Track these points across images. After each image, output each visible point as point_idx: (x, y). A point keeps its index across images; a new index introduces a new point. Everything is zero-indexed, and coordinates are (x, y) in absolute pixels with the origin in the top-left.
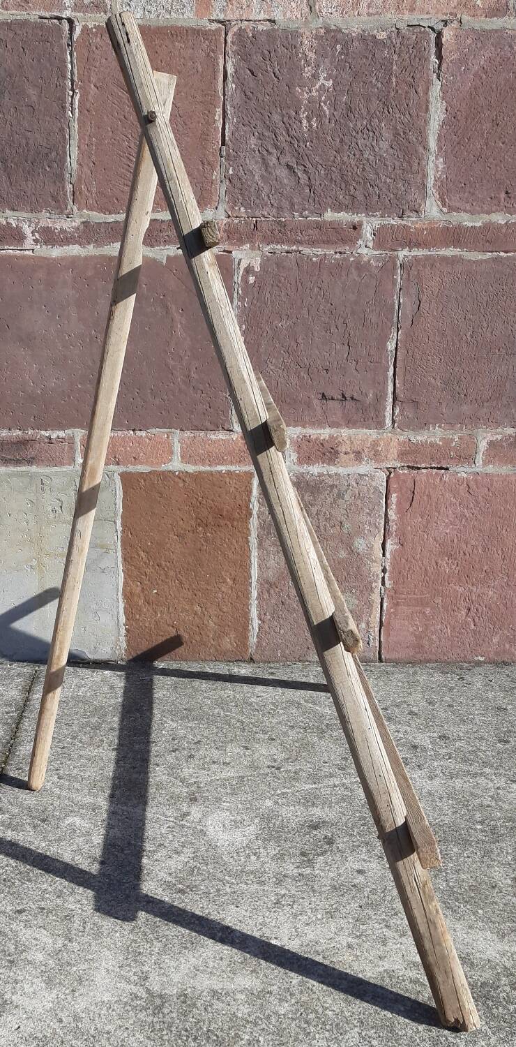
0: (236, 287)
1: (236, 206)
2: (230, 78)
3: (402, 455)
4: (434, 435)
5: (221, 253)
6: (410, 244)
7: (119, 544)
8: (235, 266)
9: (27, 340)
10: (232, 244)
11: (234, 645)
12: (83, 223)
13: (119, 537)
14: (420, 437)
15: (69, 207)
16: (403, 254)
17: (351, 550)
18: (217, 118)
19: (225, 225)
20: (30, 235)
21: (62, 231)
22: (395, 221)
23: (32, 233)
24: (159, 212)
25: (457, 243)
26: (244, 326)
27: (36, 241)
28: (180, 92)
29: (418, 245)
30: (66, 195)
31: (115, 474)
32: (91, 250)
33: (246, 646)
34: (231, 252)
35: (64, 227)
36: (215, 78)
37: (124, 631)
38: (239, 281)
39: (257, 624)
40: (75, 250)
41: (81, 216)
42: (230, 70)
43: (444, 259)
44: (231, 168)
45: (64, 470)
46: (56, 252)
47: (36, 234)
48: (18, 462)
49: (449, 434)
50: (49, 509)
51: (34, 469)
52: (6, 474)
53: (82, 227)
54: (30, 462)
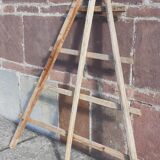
3: (135, 96)
4: (146, 91)
6: (139, 15)
9: (39, 41)
12: (50, 6)
14: (141, 91)
15: (47, 2)
16: (136, 19)
17: (118, 127)
21: (46, 9)
22: (133, 6)
23: (40, 9)
25: (155, 15)
29: (142, 16)
32: (52, 15)
40: (48, 14)
41: (50, 4)
43: (150, 21)
46: (44, 15)
49: (152, 92)
53: (50, 8)
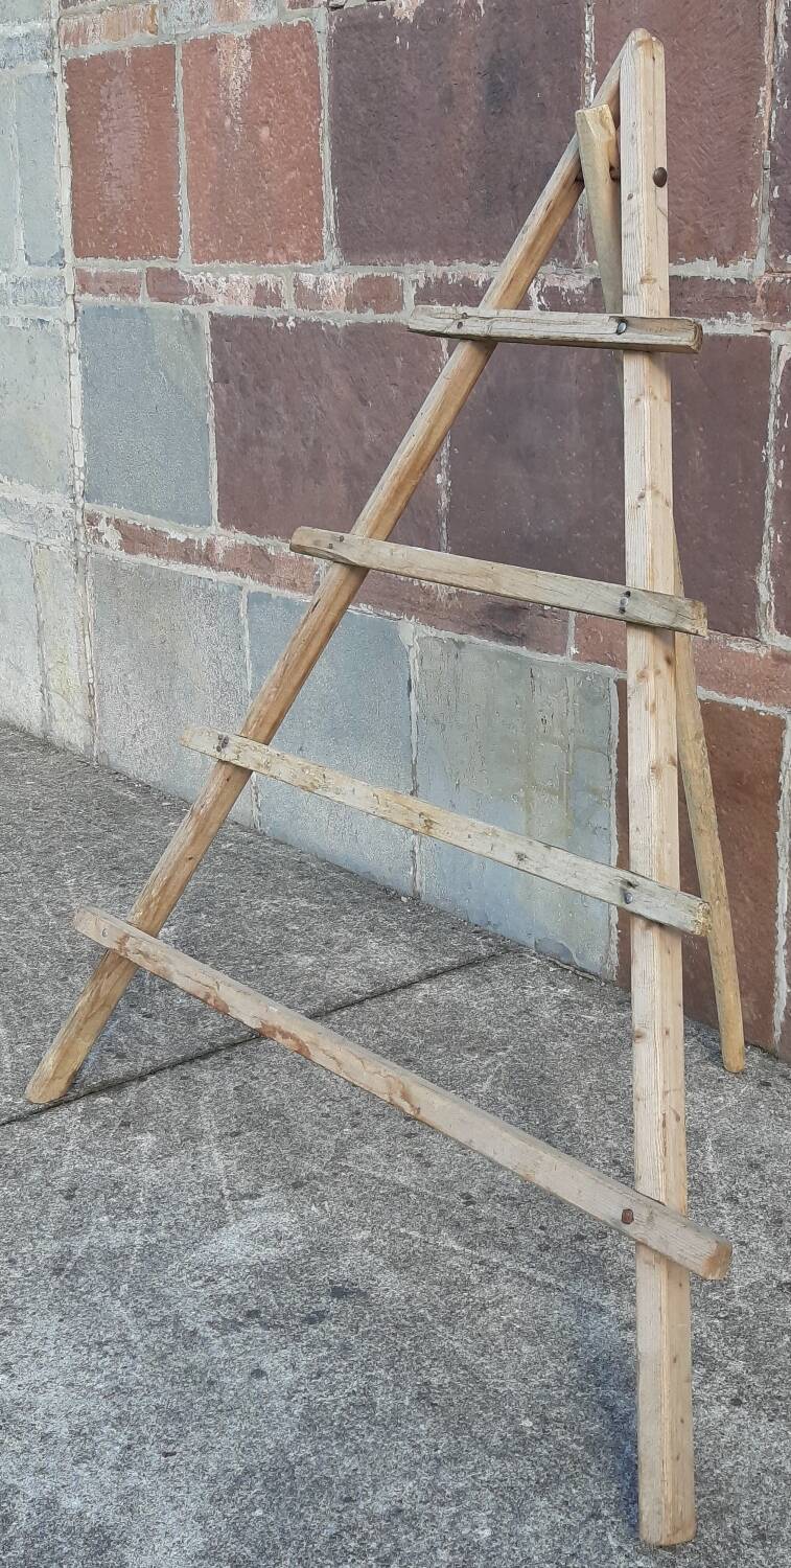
0: (774, 392)
1: (781, 253)
2: (781, 34)
5: (759, 334)
7: (613, 793)
8: (773, 358)
10: (773, 320)
11: (752, 1016)
12: (593, 281)
13: (614, 782)
15: (577, 257)
18: (760, 103)
19: (764, 285)
20: (534, 298)
21: (570, 293)
23: (538, 295)
24: (683, 263)
26: (782, 462)
27: (542, 308)
28: (715, 64)
30: (574, 237)
31: (612, 681)
33: (770, 1028)
34: (769, 332)
35: (573, 288)
36: (761, 36)
37: (617, 938)
38: (778, 384)
39: (785, 996)
41: (591, 271)
42: (782, 19)
44: (777, 188)
45: (555, 660)
47: (542, 298)
48: (508, 638)
50: (540, 717)
51: (523, 651)
52: (496, 652)
53: (591, 288)
54: (521, 639)
